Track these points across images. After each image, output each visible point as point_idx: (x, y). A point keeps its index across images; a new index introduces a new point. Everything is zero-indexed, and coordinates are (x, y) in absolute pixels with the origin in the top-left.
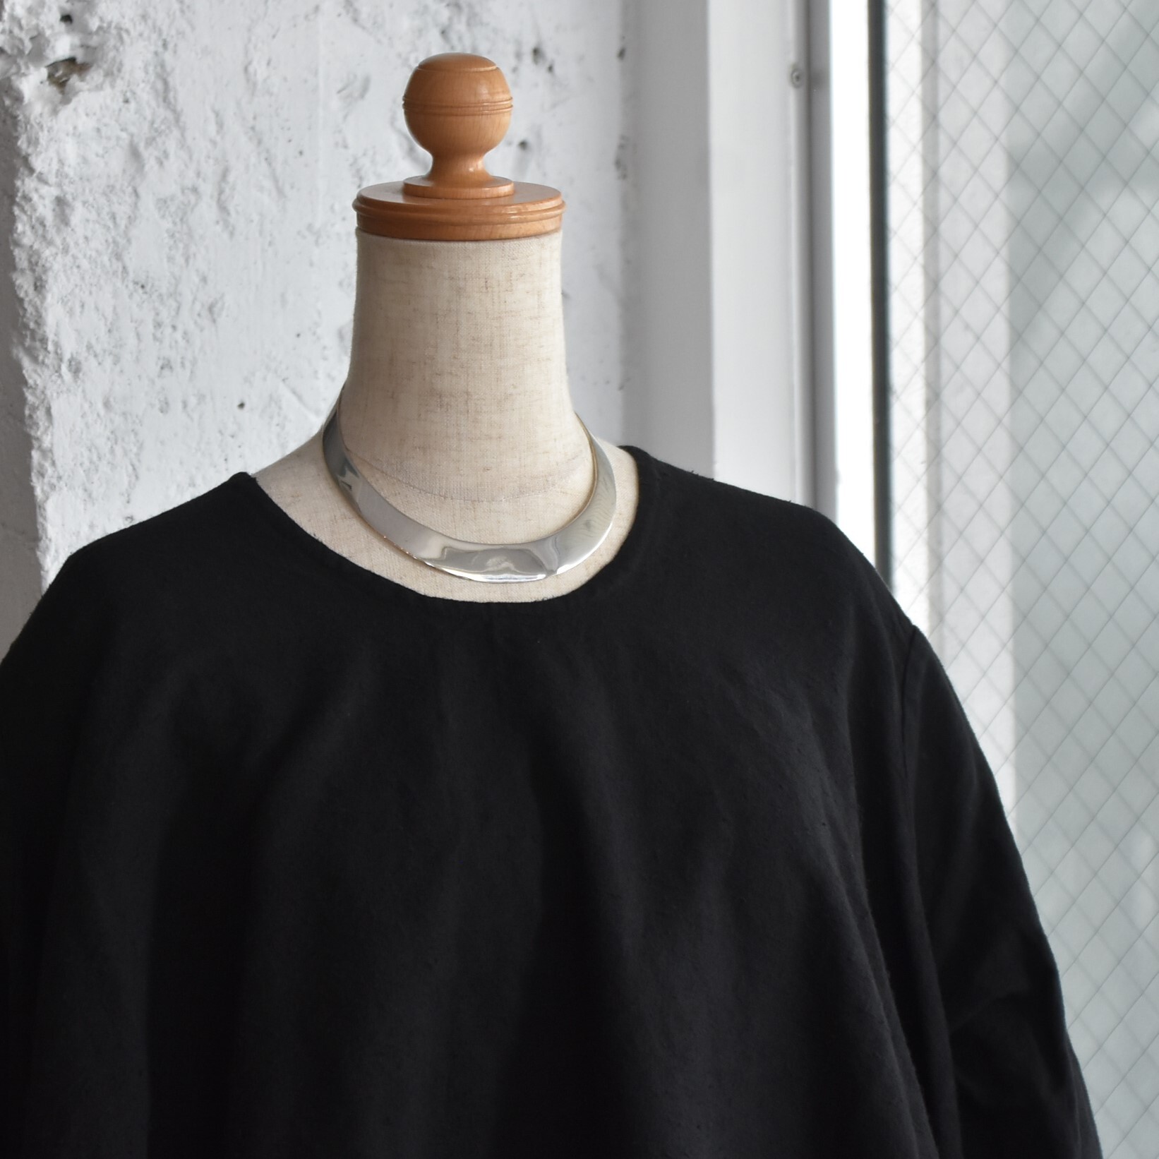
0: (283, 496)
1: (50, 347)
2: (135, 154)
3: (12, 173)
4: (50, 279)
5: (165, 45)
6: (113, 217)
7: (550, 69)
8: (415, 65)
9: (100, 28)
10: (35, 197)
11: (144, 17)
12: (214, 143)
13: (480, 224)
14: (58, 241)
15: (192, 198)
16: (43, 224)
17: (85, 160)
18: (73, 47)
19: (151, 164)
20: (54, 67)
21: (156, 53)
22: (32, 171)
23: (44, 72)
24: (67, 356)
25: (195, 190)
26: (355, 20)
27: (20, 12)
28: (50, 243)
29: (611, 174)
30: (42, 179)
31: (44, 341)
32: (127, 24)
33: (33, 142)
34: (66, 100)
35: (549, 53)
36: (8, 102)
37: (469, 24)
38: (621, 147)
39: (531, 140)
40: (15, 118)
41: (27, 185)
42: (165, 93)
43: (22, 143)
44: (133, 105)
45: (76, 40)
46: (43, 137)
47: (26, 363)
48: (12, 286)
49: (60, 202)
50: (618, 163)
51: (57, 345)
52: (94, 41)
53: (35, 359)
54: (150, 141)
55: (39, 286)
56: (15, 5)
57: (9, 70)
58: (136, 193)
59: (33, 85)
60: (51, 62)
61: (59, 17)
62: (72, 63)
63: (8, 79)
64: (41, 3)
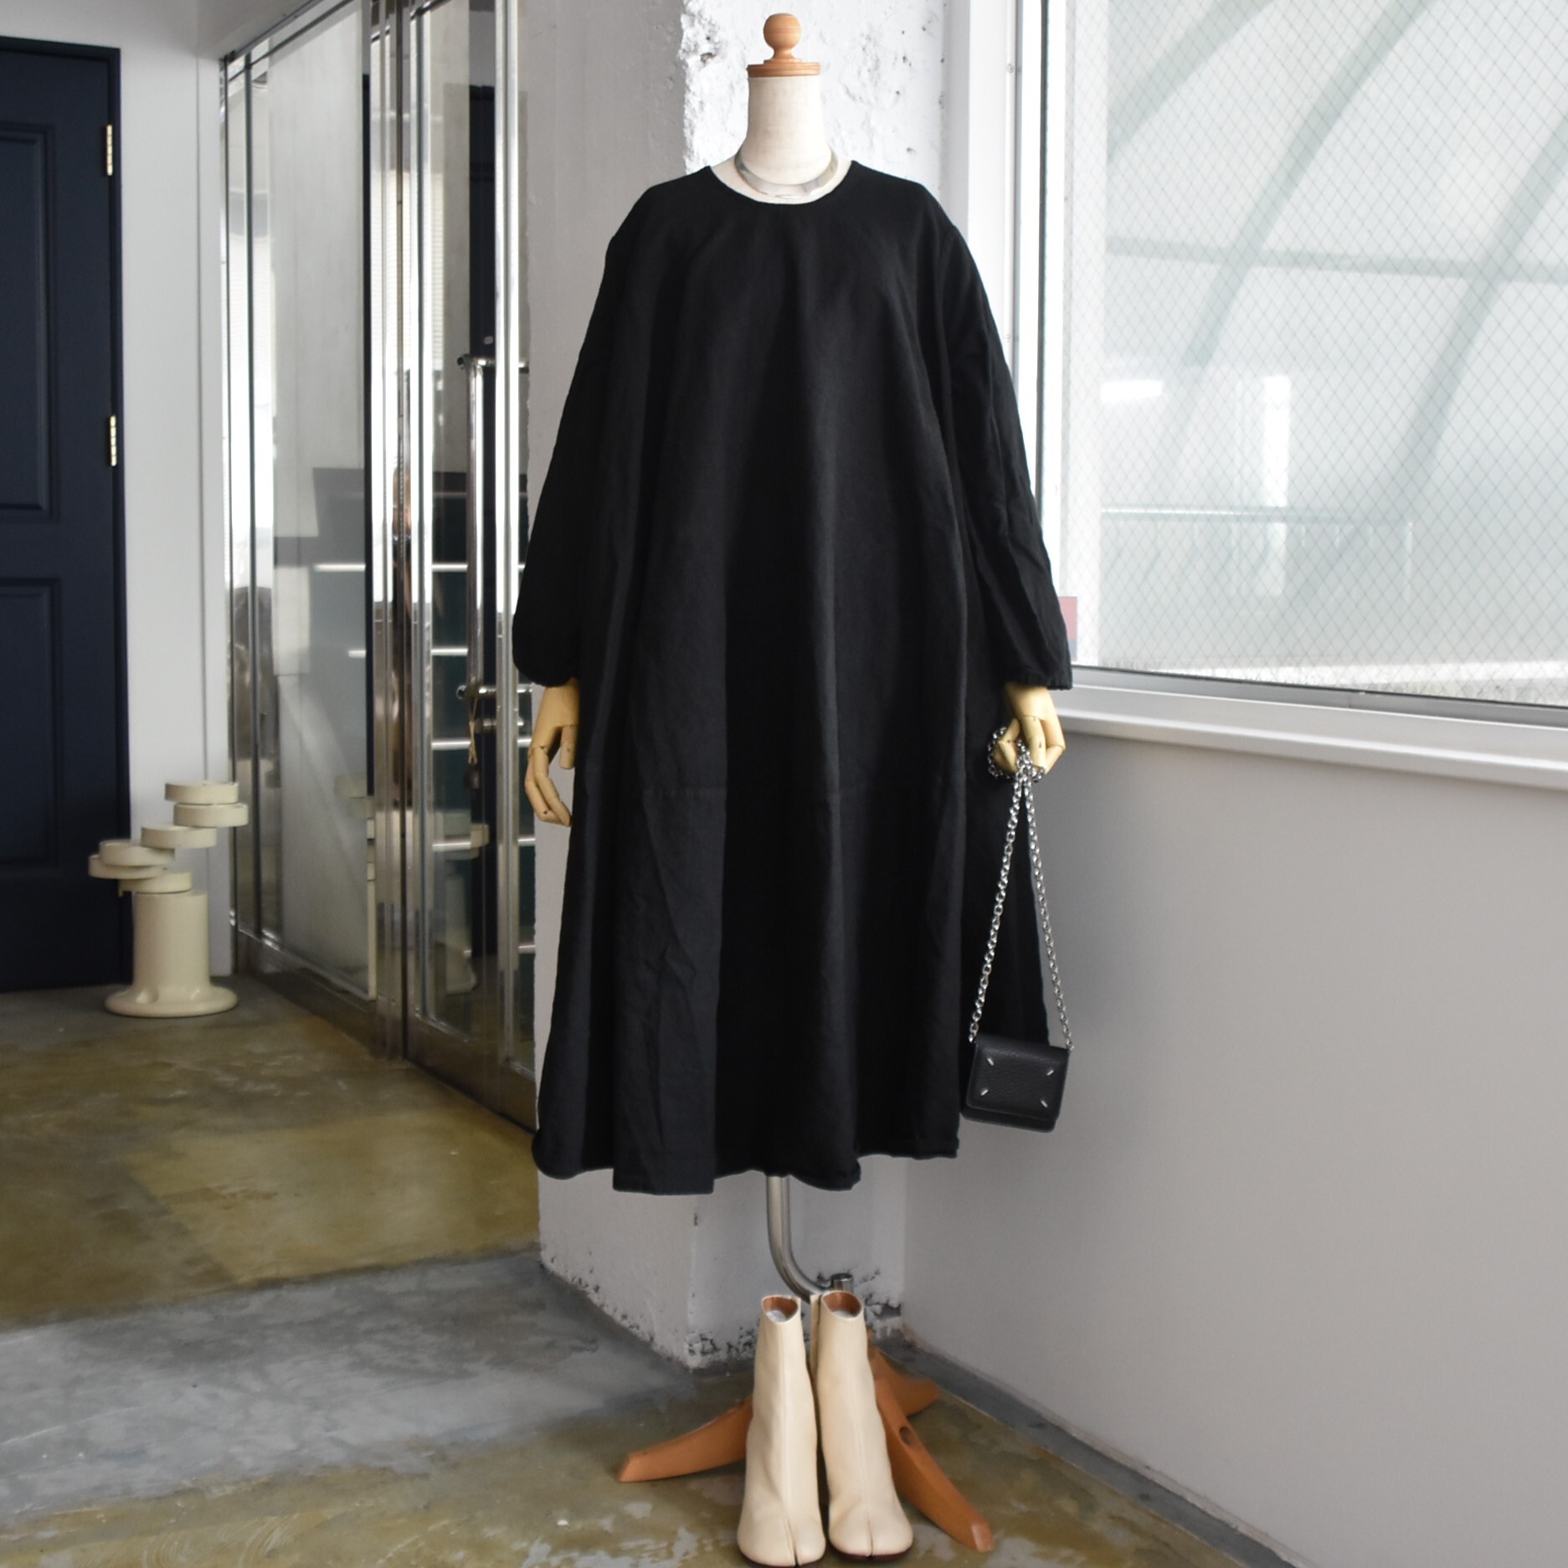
0: (717, 173)
1: (695, 154)
2: (732, 87)
3: (684, 93)
4: (696, 131)
5: (745, 48)
6: (722, 109)
7: (910, 65)
8: (767, 17)
9: (719, 42)
10: (691, 101)
11: (737, 38)
13: (785, 70)
14: (699, 117)
16: (694, 110)
17: (712, 89)
18: (710, 49)
20: (703, 55)
22: (689, 90)
23: (699, 58)
26: (824, 41)
27: (690, 36)
28: (696, 117)
29: (937, 106)
30: (694, 94)
31: (693, 152)
33: (691, 81)
34: (704, 66)
35: (909, 58)
36: (684, 67)
37: (874, 46)
38: (942, 96)
39: (901, 91)
40: (685, 72)
41: (688, 96)
43: (687, 81)
45: (712, 46)
46: (694, 79)
47: (687, 161)
48: (683, 133)
49: (701, 103)
50: (940, 102)
51: (698, 154)
52: (718, 46)
55: (692, 133)
56: (688, 33)
57: (684, 55)
58: (731, 101)
59: (693, 61)
60: (701, 53)
61: (705, 37)
62: (710, 55)
63: (684, 60)
64: (698, 32)
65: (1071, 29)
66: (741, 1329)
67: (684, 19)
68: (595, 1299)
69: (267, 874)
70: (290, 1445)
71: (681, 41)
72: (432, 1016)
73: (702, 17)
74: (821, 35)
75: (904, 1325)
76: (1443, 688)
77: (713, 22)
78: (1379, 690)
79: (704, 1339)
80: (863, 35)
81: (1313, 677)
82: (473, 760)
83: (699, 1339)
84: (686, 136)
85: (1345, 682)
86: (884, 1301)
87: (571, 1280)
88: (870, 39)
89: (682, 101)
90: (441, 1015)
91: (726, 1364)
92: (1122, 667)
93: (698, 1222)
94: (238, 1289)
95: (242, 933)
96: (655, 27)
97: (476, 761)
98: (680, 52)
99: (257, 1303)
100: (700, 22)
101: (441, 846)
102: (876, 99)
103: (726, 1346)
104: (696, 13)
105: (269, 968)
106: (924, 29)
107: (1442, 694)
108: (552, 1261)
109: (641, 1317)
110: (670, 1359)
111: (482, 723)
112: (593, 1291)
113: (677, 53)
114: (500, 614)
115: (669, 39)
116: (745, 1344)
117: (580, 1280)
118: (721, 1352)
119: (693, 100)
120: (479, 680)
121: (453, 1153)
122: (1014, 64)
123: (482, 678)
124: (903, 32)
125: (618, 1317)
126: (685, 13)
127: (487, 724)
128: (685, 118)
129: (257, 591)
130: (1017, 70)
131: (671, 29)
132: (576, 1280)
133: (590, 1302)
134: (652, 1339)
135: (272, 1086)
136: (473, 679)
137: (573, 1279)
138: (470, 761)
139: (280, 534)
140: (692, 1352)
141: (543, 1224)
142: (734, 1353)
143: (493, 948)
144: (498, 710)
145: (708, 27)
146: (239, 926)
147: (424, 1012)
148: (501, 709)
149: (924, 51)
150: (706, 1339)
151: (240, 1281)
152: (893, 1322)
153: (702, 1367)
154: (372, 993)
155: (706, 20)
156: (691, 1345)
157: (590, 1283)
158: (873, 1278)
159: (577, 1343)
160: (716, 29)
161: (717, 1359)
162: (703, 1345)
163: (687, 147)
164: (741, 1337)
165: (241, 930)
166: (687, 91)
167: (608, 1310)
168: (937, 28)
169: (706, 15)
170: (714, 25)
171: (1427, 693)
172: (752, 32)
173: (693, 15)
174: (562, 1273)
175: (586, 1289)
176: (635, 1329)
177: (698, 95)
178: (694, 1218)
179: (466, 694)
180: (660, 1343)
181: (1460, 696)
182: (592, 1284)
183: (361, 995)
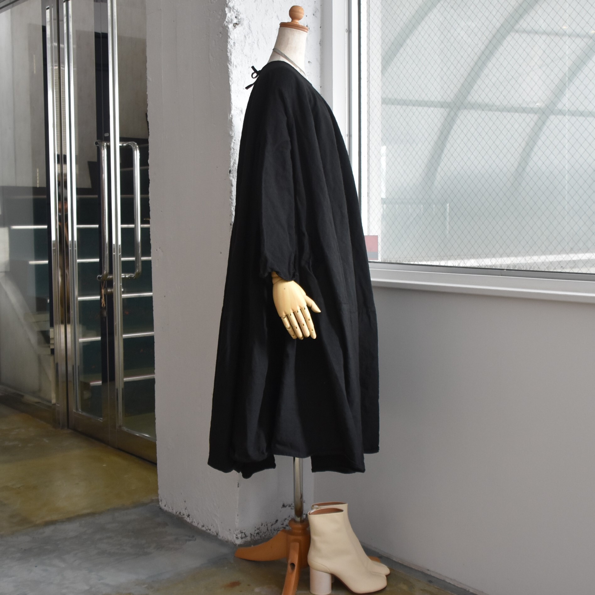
1: (232, 63)
2: (245, 37)
3: (227, 39)
5: (250, 21)
6: (242, 46)
9: (240, 19)
10: (230, 42)
11: (247, 17)
12: (257, 36)
14: (234, 48)
15: (253, 43)
16: (232, 46)
17: (238, 37)
18: (237, 21)
19: (247, 38)
20: (234, 24)
21: (248, 22)
22: (230, 38)
23: (232, 25)
24: (235, 65)
25: (254, 42)
26: (278, 19)
27: (229, 16)
28: (233, 49)
30: (231, 39)
31: (231, 62)
32: (244, 18)
33: (230, 34)
34: (235, 28)
36: (227, 29)
38: (320, 41)
40: (228, 31)
41: (229, 40)
42: (250, 28)
43: (229, 34)
44: (245, 30)
45: (237, 20)
46: (232, 33)
47: (229, 66)
48: (227, 54)
49: (234, 43)
50: (320, 44)
51: (233, 63)
52: (240, 20)
53: (230, 65)
54: (247, 35)
55: (231, 55)
56: (229, 15)
58: (245, 42)
59: (231, 26)
60: (233, 23)
61: (235, 17)
62: (236, 24)
63: (227, 25)
64: (232, 15)
66: (255, 527)
67: (227, 9)
68: (188, 520)
70: (87, 588)
71: (226, 19)
73: (234, 9)
74: (277, 16)
79: (242, 533)
82: (103, 305)
83: (240, 533)
84: (228, 56)
87: (175, 513)
89: (227, 42)
91: (250, 542)
92: (398, 262)
93: (239, 485)
94: (37, 526)
96: (212, 12)
97: (105, 305)
98: (225, 22)
99: (48, 531)
100: (233, 11)
103: (250, 535)
104: (231, 7)
106: (314, 15)
107: (538, 270)
108: (165, 506)
109: (212, 526)
110: (227, 542)
111: (107, 290)
112: (186, 517)
113: (224, 22)
114: (114, 244)
115: (219, 17)
116: (257, 534)
117: (180, 513)
118: (248, 537)
119: (231, 42)
120: (107, 272)
121: (104, 466)
122: (348, 29)
123: (109, 272)
124: (307, 16)
125: (200, 526)
126: (227, 7)
127: (109, 290)
128: (228, 49)
130: (349, 31)
131: (220, 13)
132: (178, 513)
133: (185, 521)
134: (217, 534)
135: (16, 443)
136: (105, 272)
137: (176, 513)
140: (237, 538)
141: (160, 492)
142: (253, 537)
144: (114, 285)
145: (236, 13)
147: (77, 409)
148: (115, 284)
149: (314, 23)
150: (243, 533)
151: (38, 522)
153: (241, 544)
154: (54, 401)
155: (235, 10)
156: (236, 535)
159: (187, 538)
160: (239, 13)
161: (247, 540)
162: (242, 535)
163: (229, 60)
164: (255, 531)
166: (229, 38)
167: (195, 524)
168: (319, 14)
169: (236, 8)
170: (238, 12)
171: (532, 270)
172: (252, 15)
173: (230, 8)
174: (170, 511)
175: (183, 516)
176: (209, 531)
177: (233, 39)
178: (237, 483)
179: (101, 278)
180: (221, 536)
181: (546, 270)
182: (186, 513)
183: (48, 404)
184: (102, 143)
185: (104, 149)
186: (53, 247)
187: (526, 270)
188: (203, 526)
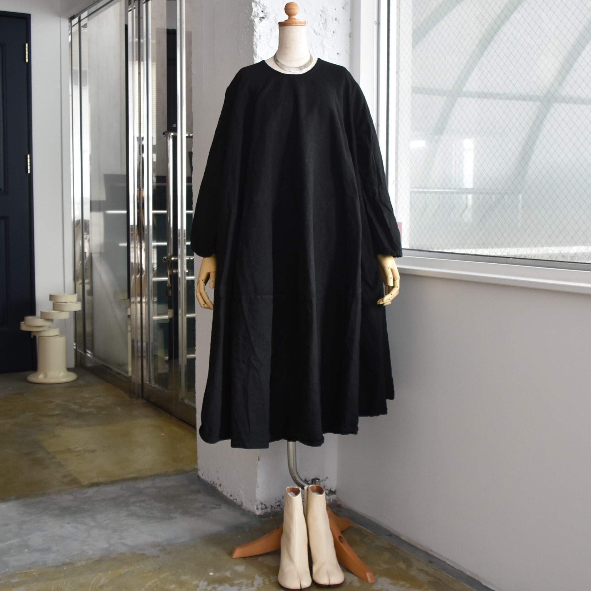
1: (258, 55)
2: (271, 30)
3: (253, 32)
4: (258, 46)
5: (276, 15)
6: (268, 38)
7: (338, 21)
9: (266, 13)
10: (256, 35)
11: (273, 11)
14: (259, 41)
16: (257, 39)
17: (264, 30)
18: (263, 16)
20: (260, 18)
21: (275, 16)
22: (255, 31)
23: (259, 19)
24: (260, 57)
26: (306, 13)
27: (255, 10)
30: (257, 33)
31: (257, 54)
32: (270, 11)
33: (256, 27)
34: (261, 22)
35: (338, 19)
36: (253, 22)
37: (325, 14)
38: (350, 33)
39: (335, 32)
40: (254, 24)
41: (255, 33)
42: (276, 21)
43: (255, 28)
44: (271, 23)
45: (264, 14)
47: (255, 58)
48: (253, 47)
49: (260, 36)
50: (349, 36)
52: (266, 14)
53: (256, 57)
54: (274, 28)
55: (256, 47)
57: (253, 18)
58: (271, 35)
59: (257, 20)
61: (261, 11)
62: (263, 18)
63: (253, 19)
64: (259, 9)
65: (398, 8)
66: (276, 500)
67: (253, 4)
68: (220, 489)
69: (88, 329)
70: (106, 546)
71: (252, 13)
72: (153, 382)
73: (260, 3)
74: (305, 10)
75: (337, 498)
76: (542, 256)
77: (264, 5)
78: (518, 257)
79: (262, 504)
80: (320, 10)
81: (492, 252)
82: (169, 285)
83: (260, 504)
84: (254, 48)
85: (505, 254)
86: (329, 489)
87: (210, 482)
88: (323, 12)
89: (252, 35)
90: (156, 382)
91: (270, 513)
93: (260, 459)
94: (83, 487)
95: (78, 352)
96: (242, 7)
97: (170, 285)
99: (91, 492)
100: (259, 5)
101: (156, 318)
102: (325, 34)
103: (270, 506)
105: (89, 365)
106: (343, 8)
107: (542, 259)
108: (203, 475)
109: (238, 496)
110: (249, 512)
111: (172, 271)
112: (218, 486)
113: (251, 17)
114: (179, 229)
115: (247, 12)
116: (277, 506)
117: (214, 482)
118: (268, 509)
119: (257, 35)
120: (171, 254)
121: (163, 434)
122: (377, 21)
123: (173, 254)
124: (335, 9)
125: (228, 496)
126: (253, 2)
127: (174, 271)
128: (254, 42)
129: (84, 221)
130: (378, 24)
131: (248, 8)
132: (212, 482)
133: (217, 490)
134: (242, 504)
135: (92, 410)
136: (169, 254)
137: (211, 482)
138: (168, 286)
139: (92, 199)
140: (257, 509)
141: (199, 461)
142: (273, 509)
143: (177, 357)
144: (178, 266)
145: (262, 7)
146: (77, 349)
147: (150, 381)
148: (180, 265)
149: (343, 16)
150: (263, 504)
151: (84, 483)
152: (333, 497)
153: (261, 514)
154: (130, 374)
156: (257, 506)
157: (217, 483)
158: (325, 480)
159: (213, 506)
160: (265, 8)
161: (267, 511)
162: (262, 506)
163: (254, 53)
164: (276, 503)
165: (78, 350)
166: (254, 31)
167: (225, 493)
168: (348, 8)
169: (262, 3)
170: (264, 6)
171: (536, 258)
172: (279, 9)
173: (257, 2)
174: (206, 480)
175: (216, 485)
176: (235, 500)
177: (259, 33)
178: (258, 458)
179: (166, 260)
180: (245, 506)
181: (549, 259)
182: (218, 483)
183: (126, 375)
184: (168, 133)
185: (170, 139)
186: (131, 231)
187: (531, 258)
188: (231, 496)
